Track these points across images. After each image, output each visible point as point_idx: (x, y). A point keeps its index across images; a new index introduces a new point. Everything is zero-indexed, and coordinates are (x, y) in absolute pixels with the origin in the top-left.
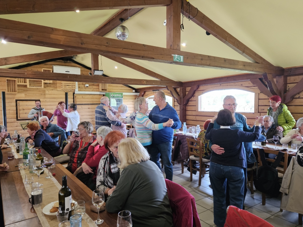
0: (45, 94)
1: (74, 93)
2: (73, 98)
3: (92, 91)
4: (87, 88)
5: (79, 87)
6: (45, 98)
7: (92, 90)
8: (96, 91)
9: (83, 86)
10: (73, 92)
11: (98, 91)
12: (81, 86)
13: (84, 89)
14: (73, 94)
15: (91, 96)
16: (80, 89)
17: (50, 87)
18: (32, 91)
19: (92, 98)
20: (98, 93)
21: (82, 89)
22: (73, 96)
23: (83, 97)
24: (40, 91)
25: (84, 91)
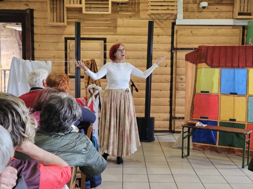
0: (116, 27)
1: (174, 24)
2: (170, 34)
3: (216, 18)
4: (204, 10)
5: (186, 10)
6: (115, 34)
7: (216, 14)
8: (227, 18)
9: (195, 6)
10: (172, 21)
11: (231, 16)
12: (190, 6)
13: (197, 14)
14: (171, 25)
15: (212, 30)
16: (188, 14)
17: (127, 11)
18: (93, 20)
19: (213, 35)
20: (230, 22)
21: (192, 14)
22: (171, 31)
23: (194, 32)
24: (106, 20)
25: (197, 18)
